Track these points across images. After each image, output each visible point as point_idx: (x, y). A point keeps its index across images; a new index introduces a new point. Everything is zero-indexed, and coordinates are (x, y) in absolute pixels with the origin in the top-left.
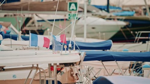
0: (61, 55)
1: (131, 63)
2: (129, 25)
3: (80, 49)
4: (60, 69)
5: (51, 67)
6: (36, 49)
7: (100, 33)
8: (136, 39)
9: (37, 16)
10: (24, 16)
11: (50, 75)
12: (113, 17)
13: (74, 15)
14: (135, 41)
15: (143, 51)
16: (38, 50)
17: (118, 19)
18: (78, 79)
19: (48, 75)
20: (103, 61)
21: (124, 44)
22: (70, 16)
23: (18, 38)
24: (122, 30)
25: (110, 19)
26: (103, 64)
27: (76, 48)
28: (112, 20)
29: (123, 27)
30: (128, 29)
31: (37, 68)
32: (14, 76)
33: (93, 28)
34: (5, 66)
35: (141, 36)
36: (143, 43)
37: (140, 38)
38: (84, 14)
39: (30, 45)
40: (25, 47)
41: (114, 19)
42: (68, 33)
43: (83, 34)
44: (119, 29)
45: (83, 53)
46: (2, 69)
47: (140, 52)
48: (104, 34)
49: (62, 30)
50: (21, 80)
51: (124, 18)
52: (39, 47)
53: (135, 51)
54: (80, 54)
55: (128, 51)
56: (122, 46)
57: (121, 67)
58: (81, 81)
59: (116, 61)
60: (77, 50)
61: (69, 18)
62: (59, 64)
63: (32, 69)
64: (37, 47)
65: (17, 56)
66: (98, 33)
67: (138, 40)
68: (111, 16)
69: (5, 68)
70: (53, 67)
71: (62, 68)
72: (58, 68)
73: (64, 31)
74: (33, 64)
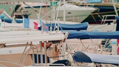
0: (50, 34)
1: (102, 40)
2: (98, 10)
3: (63, 30)
4: (49, 45)
5: (42, 44)
6: (28, 30)
7: (74, 17)
8: (102, 22)
9: (24, 3)
10: (14, 3)
11: (41, 50)
12: (85, 4)
13: (55, 2)
14: (101, 23)
15: (109, 31)
16: (30, 31)
17: (89, 6)
18: (60, 54)
19: (40, 51)
20: (81, 39)
21: (94, 26)
22: (52, 4)
23: (12, 22)
24: (92, 14)
25: (83, 6)
26: (81, 41)
27: (60, 29)
28: (85, 6)
29: (93, 12)
30: (97, 14)
31: (31, 45)
32: (10, 52)
33: (69, 13)
34: (6, 44)
35: (107, 19)
36: (108, 24)
37: (106, 20)
38: (63, 2)
39: (24, 27)
40: (19, 28)
41: (86, 6)
42: (49, 17)
43: (63, 17)
44: (90, 14)
45: (67, 32)
46: (4, 46)
47: (107, 32)
48: (78, 17)
49: (45, 15)
50: (16, 54)
51: (93, 5)
52: (31, 29)
53: (103, 30)
54: (64, 34)
55: (98, 31)
56: (92, 27)
57: (95, 44)
58: (63, 55)
59: (91, 39)
60: (60, 30)
61: (51, 5)
62: (48, 42)
63: (27, 46)
64: (29, 29)
65: (13, 35)
66: (72, 17)
67: (105, 22)
68: (83, 3)
69: (6, 45)
70: (43, 44)
71: (51, 45)
72: (47, 44)
73: (46, 16)
74: (27, 42)
